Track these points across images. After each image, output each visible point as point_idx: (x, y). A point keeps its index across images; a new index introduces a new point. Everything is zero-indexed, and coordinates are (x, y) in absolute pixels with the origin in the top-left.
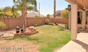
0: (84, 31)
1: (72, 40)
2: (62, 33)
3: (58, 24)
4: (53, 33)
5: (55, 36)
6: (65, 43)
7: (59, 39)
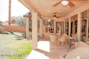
0: (42, 39)
1: (33, 50)
2: (21, 43)
3: (13, 33)
4: (11, 43)
5: (13, 47)
6: (27, 54)
7: (19, 49)
